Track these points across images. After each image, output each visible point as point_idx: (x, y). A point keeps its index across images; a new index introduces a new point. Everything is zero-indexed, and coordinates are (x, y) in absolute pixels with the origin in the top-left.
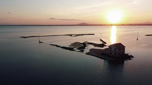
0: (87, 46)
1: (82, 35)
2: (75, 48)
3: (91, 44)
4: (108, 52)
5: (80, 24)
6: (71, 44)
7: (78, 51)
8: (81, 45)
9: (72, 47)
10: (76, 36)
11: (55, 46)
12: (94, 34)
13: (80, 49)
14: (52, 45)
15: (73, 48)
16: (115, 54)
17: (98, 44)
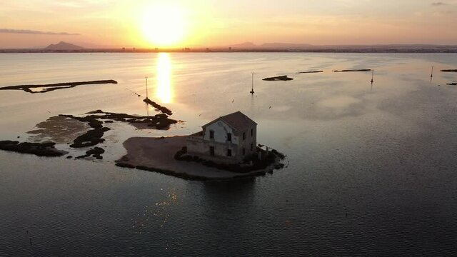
0: (108, 129)
1: (73, 85)
2: (62, 141)
3: (121, 117)
4: (202, 149)
6: (38, 125)
7: (79, 158)
8: (81, 128)
10: (49, 90)
12: (113, 82)
13: (87, 145)
15: (52, 144)
16: (229, 153)
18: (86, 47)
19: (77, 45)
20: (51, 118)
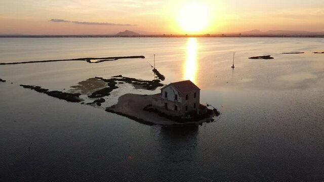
0: (117, 87)
1: (116, 58)
2: (84, 93)
3: (128, 80)
4: (161, 104)
6: (80, 83)
7: (87, 104)
9: (80, 91)
10: (101, 61)
11: (33, 90)
12: (143, 57)
13: (97, 97)
14: (25, 87)
15: (78, 95)
16: (176, 107)
17: (145, 81)
18: (140, 34)
20: (89, 79)
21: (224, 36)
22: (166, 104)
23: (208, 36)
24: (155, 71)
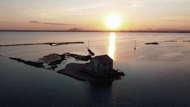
0: (66, 59)
1: (67, 43)
2: (46, 62)
3: (73, 55)
5: (71, 29)
6: (44, 57)
7: (47, 68)
8: (57, 58)
9: (43, 61)
10: (58, 45)
12: (83, 43)
13: (53, 65)
14: (12, 58)
15: (42, 63)
16: (99, 71)
17: (82, 56)
18: (83, 30)
19: (80, 29)
20: (50, 55)
21: (131, 31)
22: (93, 69)
23: (122, 31)
24: (89, 50)
